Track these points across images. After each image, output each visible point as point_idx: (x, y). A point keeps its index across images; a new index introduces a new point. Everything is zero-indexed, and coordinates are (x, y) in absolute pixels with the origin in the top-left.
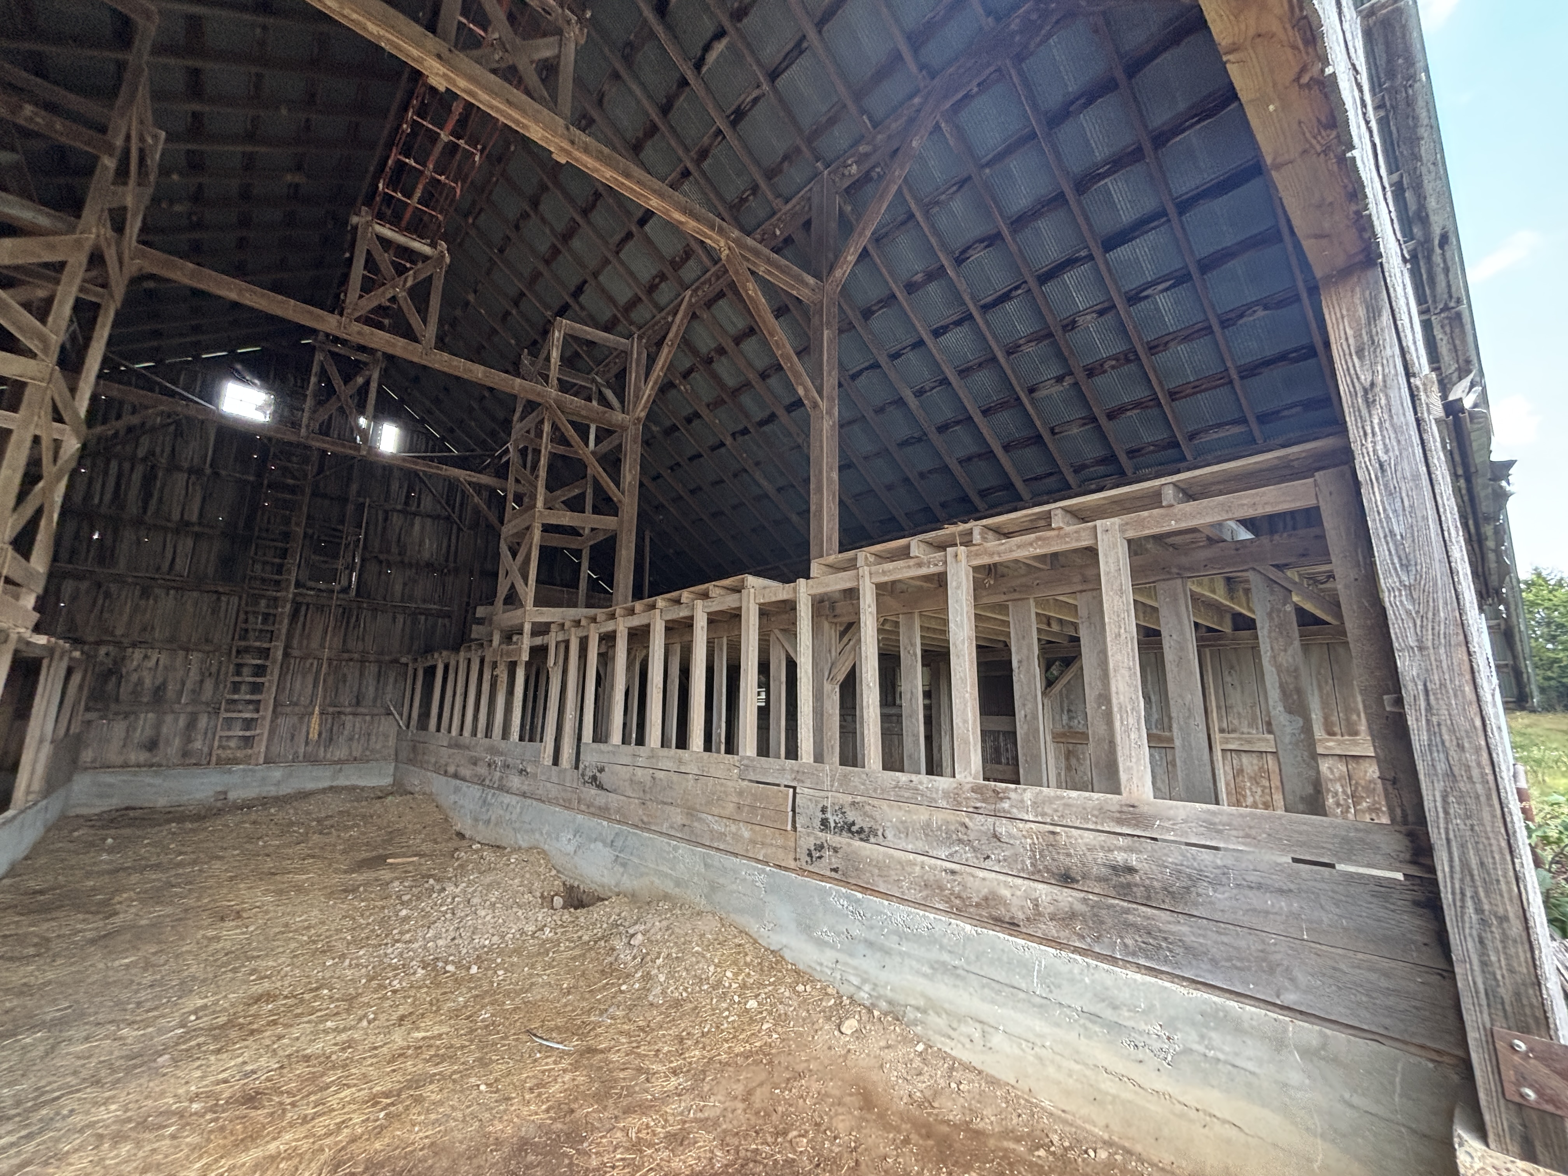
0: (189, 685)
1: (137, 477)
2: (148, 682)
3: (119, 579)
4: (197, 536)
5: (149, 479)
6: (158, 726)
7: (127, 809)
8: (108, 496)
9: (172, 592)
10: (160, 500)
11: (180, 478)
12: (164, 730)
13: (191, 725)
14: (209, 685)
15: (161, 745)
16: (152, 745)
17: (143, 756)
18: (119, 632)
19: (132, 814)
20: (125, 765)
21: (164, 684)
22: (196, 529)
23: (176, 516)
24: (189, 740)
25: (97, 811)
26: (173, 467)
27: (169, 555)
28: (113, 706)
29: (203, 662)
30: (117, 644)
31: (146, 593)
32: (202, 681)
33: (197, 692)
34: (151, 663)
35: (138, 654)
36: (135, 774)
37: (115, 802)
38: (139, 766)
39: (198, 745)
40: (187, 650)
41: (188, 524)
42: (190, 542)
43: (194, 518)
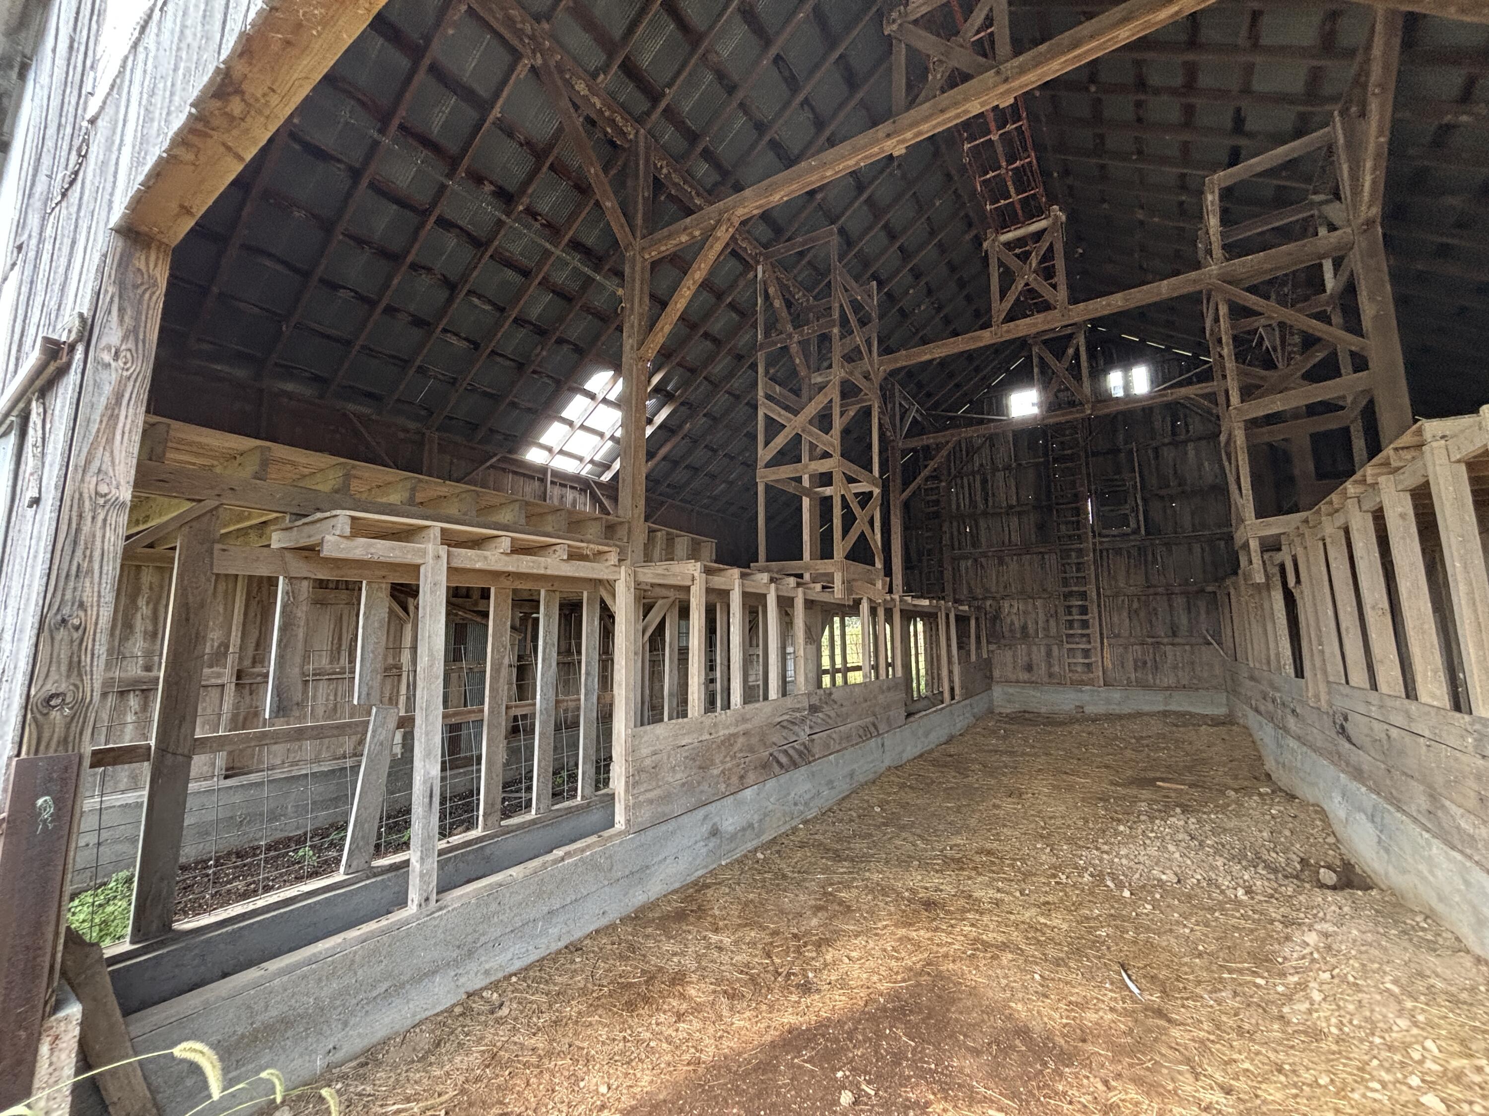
0: (1041, 624)
1: (978, 484)
2: (1016, 623)
3: (984, 555)
4: (1020, 514)
5: (984, 482)
6: (1029, 654)
7: (1025, 712)
8: (967, 503)
9: (1015, 558)
10: (993, 495)
11: (1000, 475)
12: (1034, 657)
13: (1049, 654)
14: (1052, 623)
15: (1035, 667)
16: (1029, 668)
17: (1026, 676)
18: (994, 589)
19: (1027, 715)
20: (1018, 682)
21: (1026, 624)
22: (1018, 509)
23: (1004, 504)
24: (1050, 665)
25: (1009, 711)
26: (995, 470)
27: (1007, 532)
28: (1003, 641)
29: (1045, 606)
30: (994, 598)
31: (1001, 562)
32: (1047, 621)
33: (1046, 629)
34: (1015, 610)
35: (1006, 604)
36: (1023, 688)
37: (1017, 707)
38: (1025, 682)
39: (1056, 669)
40: (1033, 598)
41: (1011, 507)
42: (1016, 519)
43: (1014, 503)
